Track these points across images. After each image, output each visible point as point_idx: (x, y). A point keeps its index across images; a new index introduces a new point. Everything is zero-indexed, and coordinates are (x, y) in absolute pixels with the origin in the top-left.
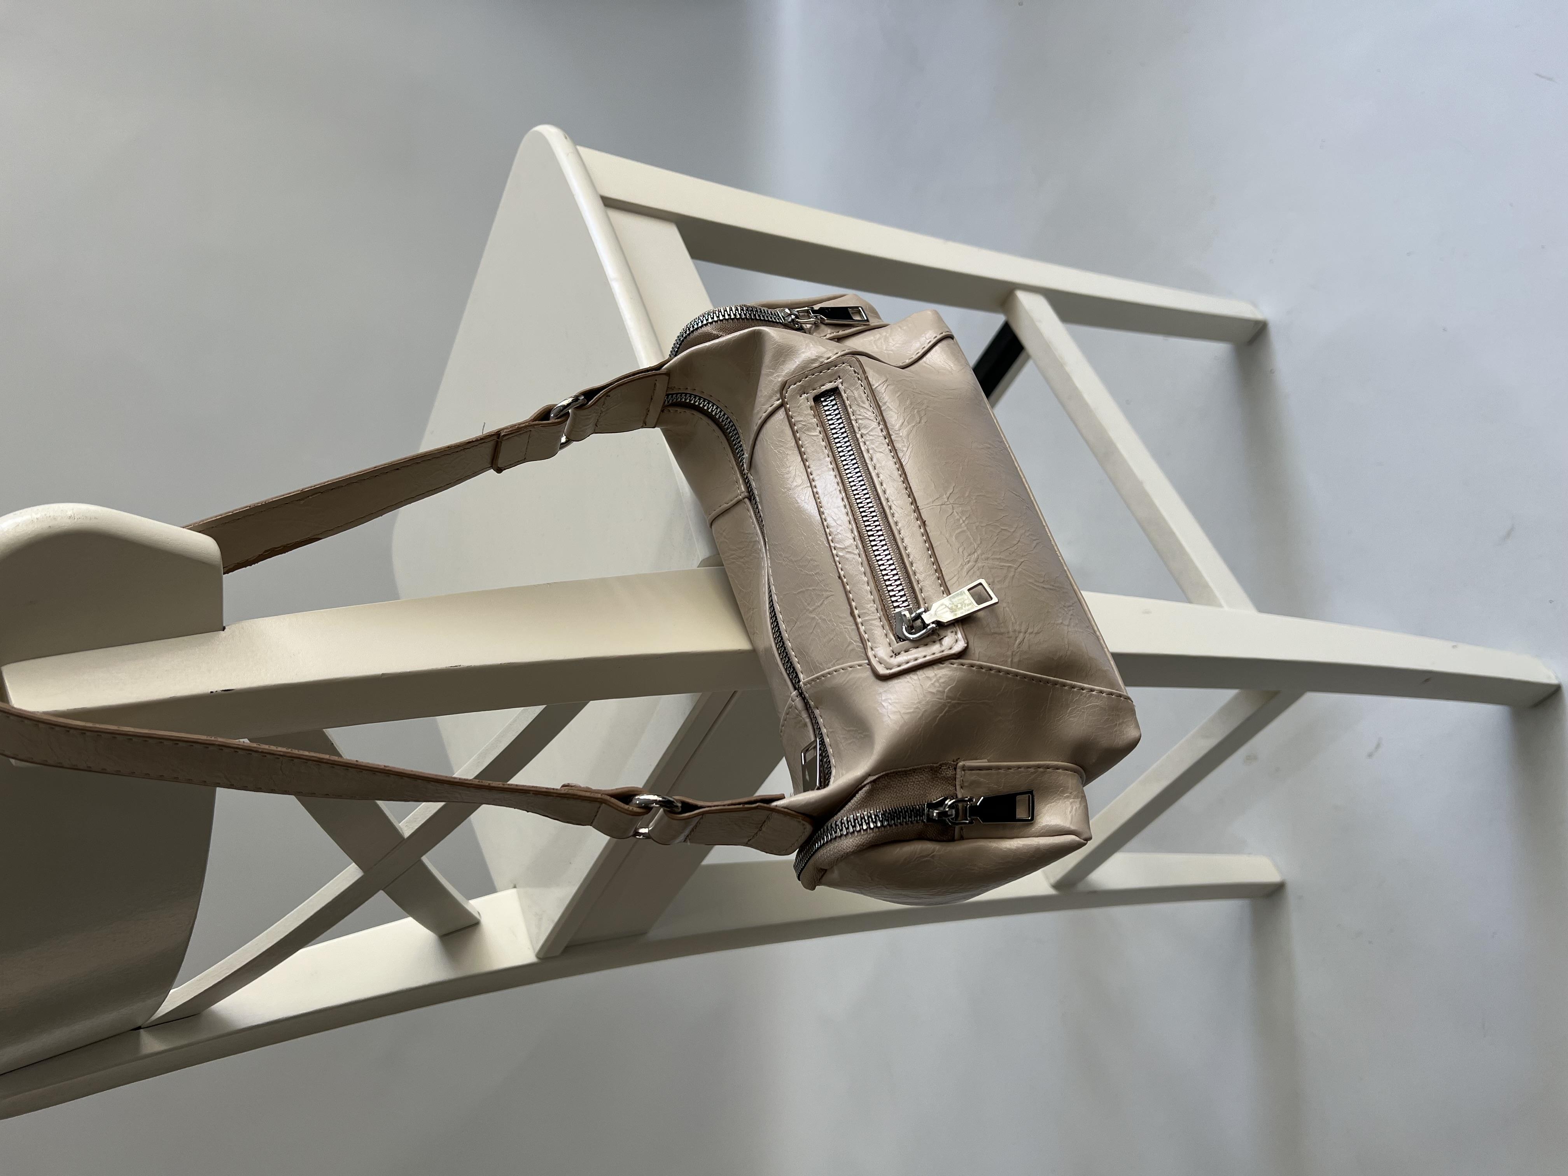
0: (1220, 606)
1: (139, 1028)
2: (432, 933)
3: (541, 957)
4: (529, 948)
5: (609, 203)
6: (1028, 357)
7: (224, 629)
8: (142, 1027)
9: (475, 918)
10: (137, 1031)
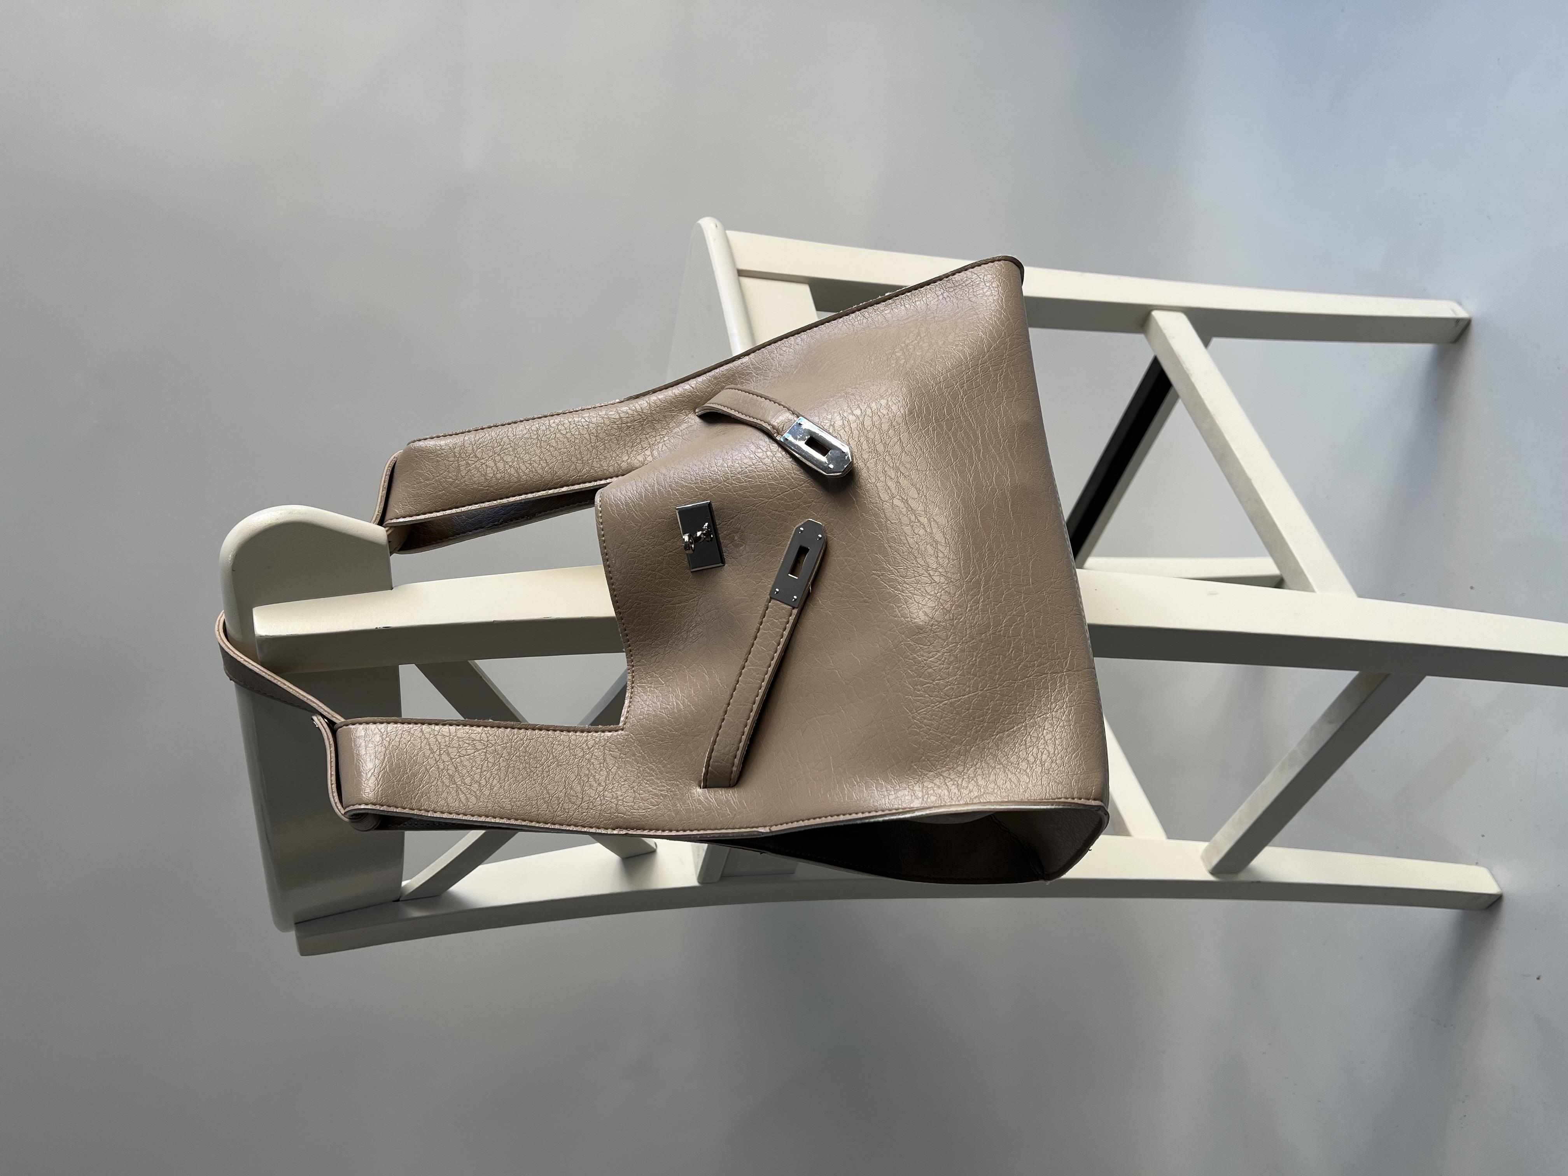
0: (1313, 591)
1: (398, 900)
2: (617, 856)
3: (700, 882)
4: (693, 874)
5: (741, 273)
7: (392, 589)
8: (401, 899)
9: (653, 848)
10: (396, 902)
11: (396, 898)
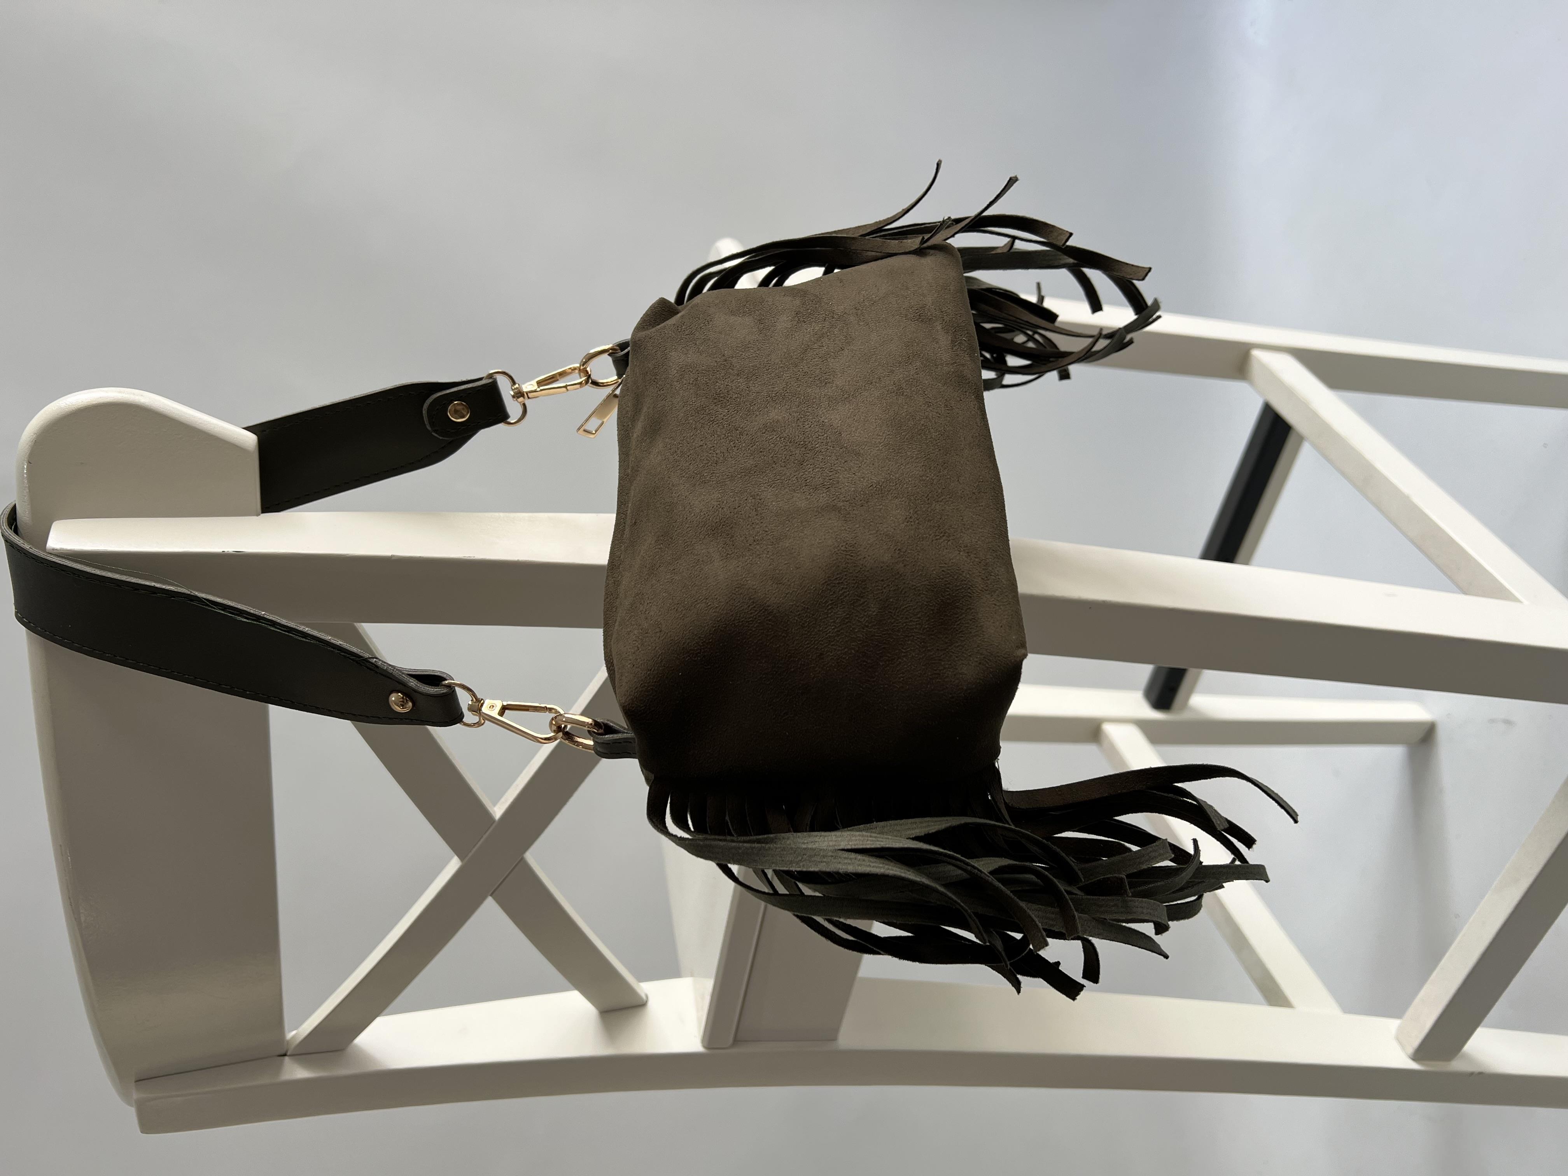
1: (285, 1055)
2: (593, 1006)
3: (706, 1045)
4: (694, 1035)
6: (1301, 439)
8: (288, 1054)
9: (642, 999)
10: (282, 1058)
11: (282, 1054)
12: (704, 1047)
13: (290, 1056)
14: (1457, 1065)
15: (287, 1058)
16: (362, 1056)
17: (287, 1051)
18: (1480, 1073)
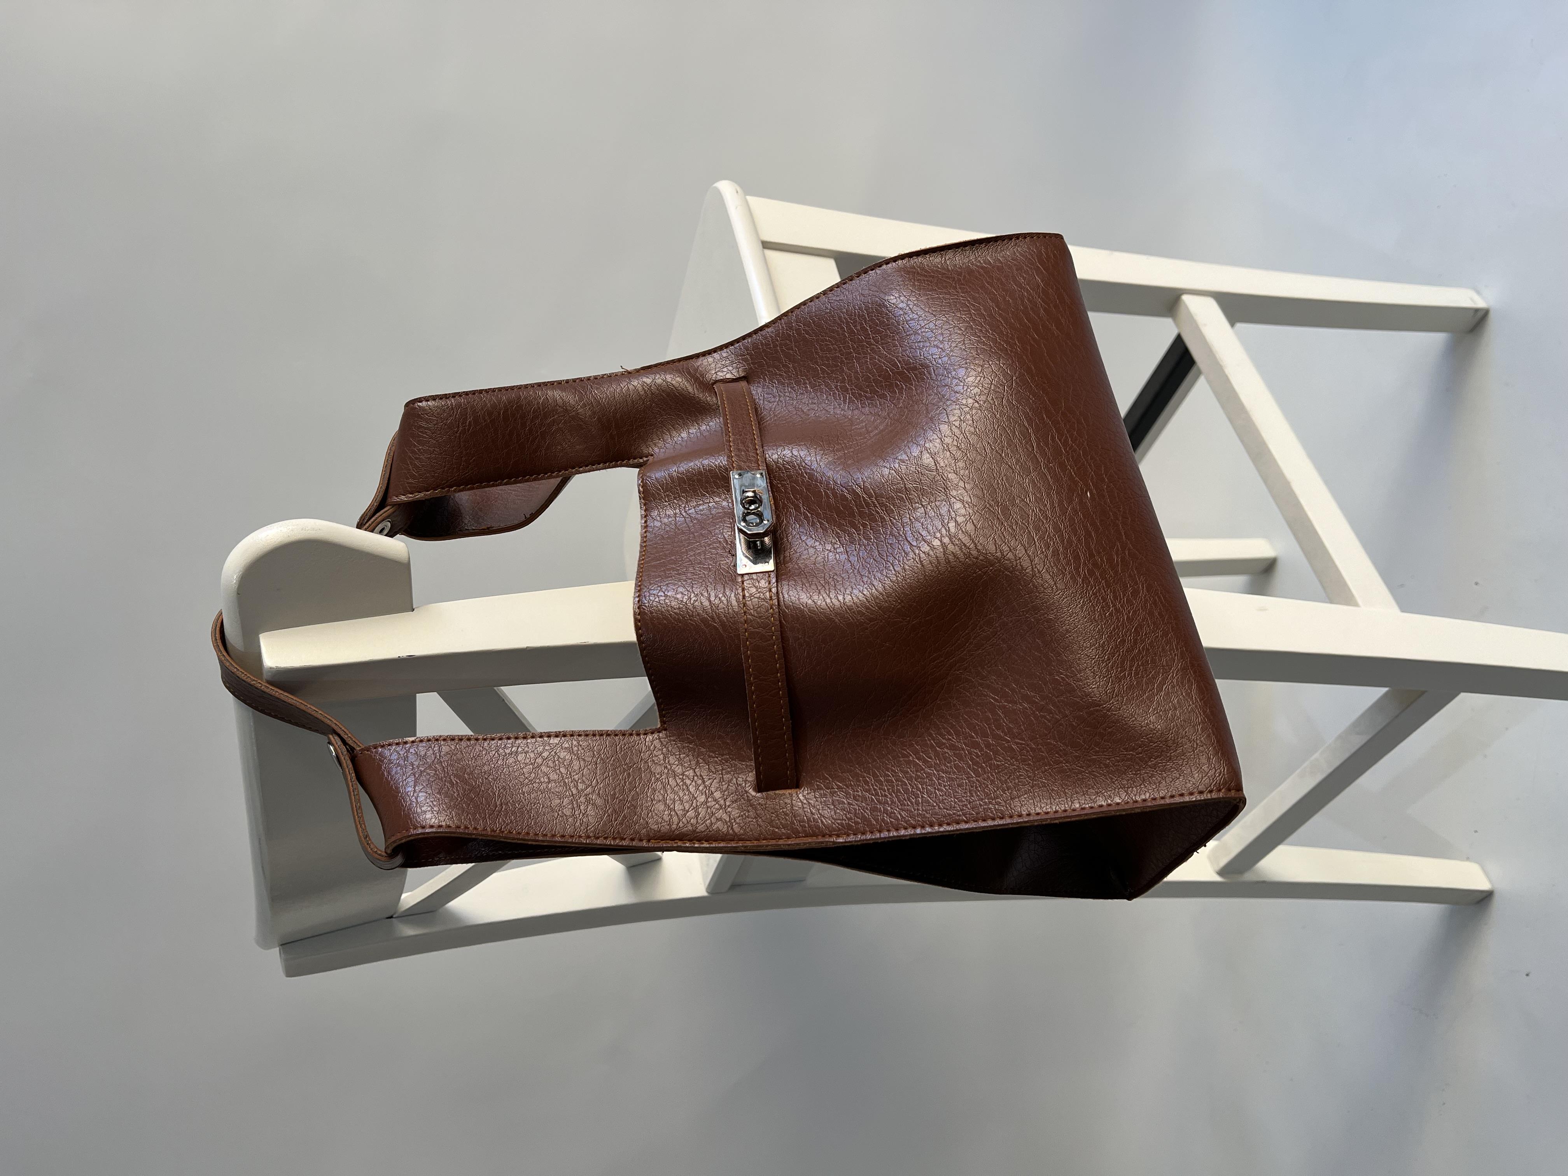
1: (391, 917)
2: (622, 866)
3: (709, 891)
4: (701, 884)
5: (765, 245)
7: (414, 610)
8: (394, 916)
9: (659, 858)
10: (389, 920)
11: (389, 915)
12: (707, 892)
13: (395, 918)
14: (1249, 876)
15: (393, 919)
16: (452, 917)
17: (395, 914)
18: (1264, 882)
